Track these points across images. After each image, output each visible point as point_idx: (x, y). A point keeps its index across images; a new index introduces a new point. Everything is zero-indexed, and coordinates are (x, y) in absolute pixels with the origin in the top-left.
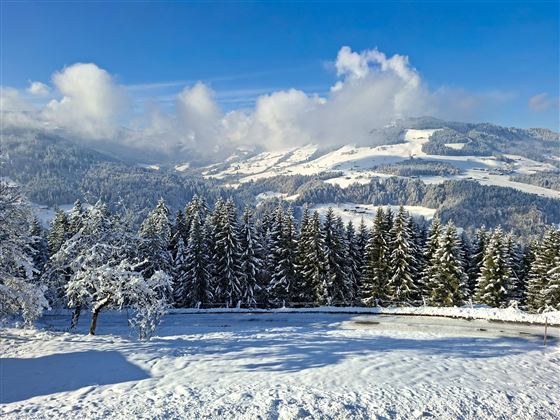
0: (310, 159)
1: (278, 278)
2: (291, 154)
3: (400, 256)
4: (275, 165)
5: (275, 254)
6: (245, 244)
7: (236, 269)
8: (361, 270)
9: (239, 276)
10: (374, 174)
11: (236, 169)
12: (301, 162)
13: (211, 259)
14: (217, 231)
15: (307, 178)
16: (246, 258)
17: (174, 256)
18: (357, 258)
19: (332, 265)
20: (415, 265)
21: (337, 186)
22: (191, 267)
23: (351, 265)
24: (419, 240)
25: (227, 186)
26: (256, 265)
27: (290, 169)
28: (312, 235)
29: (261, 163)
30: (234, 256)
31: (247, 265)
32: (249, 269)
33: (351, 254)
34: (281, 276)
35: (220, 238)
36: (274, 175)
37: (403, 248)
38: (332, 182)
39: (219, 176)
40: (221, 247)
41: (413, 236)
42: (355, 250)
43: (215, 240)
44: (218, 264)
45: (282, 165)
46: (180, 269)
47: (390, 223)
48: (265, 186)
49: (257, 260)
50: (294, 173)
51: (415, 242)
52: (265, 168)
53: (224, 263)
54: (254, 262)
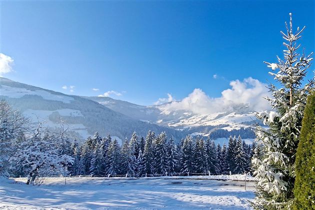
0: (215, 119)
1: (184, 169)
2: (206, 117)
3: (239, 158)
4: (200, 121)
5: (184, 158)
6: (170, 153)
7: (165, 164)
8: (223, 165)
9: (166, 168)
10: (242, 126)
11: (183, 122)
12: (211, 120)
13: (153, 159)
14: (157, 146)
15: (213, 127)
16: (170, 159)
17: (137, 158)
18: (222, 160)
19: (209, 163)
20: (246, 162)
21: (227, 130)
22: (144, 163)
23: (219, 163)
24: (247, 151)
25: (178, 130)
26: (175, 163)
27: (206, 123)
28: (200, 149)
29: (193, 120)
30: (164, 158)
31: (171, 163)
32: (171, 165)
33: (219, 158)
34: (186, 168)
35: (158, 150)
36: (199, 125)
37: (240, 154)
38: (225, 128)
39: (175, 125)
40: (158, 154)
41: (245, 149)
42: (221, 156)
43: (156, 151)
44: (157, 162)
45: (202, 121)
46: (139, 164)
47: (235, 144)
48: (195, 130)
49: (175, 160)
50: (207, 125)
51: (246, 152)
52: (195, 122)
53: (159, 161)
54: (174, 161)
